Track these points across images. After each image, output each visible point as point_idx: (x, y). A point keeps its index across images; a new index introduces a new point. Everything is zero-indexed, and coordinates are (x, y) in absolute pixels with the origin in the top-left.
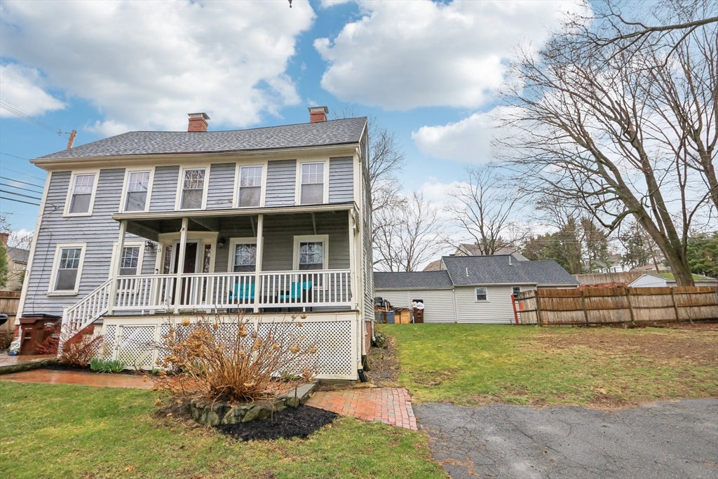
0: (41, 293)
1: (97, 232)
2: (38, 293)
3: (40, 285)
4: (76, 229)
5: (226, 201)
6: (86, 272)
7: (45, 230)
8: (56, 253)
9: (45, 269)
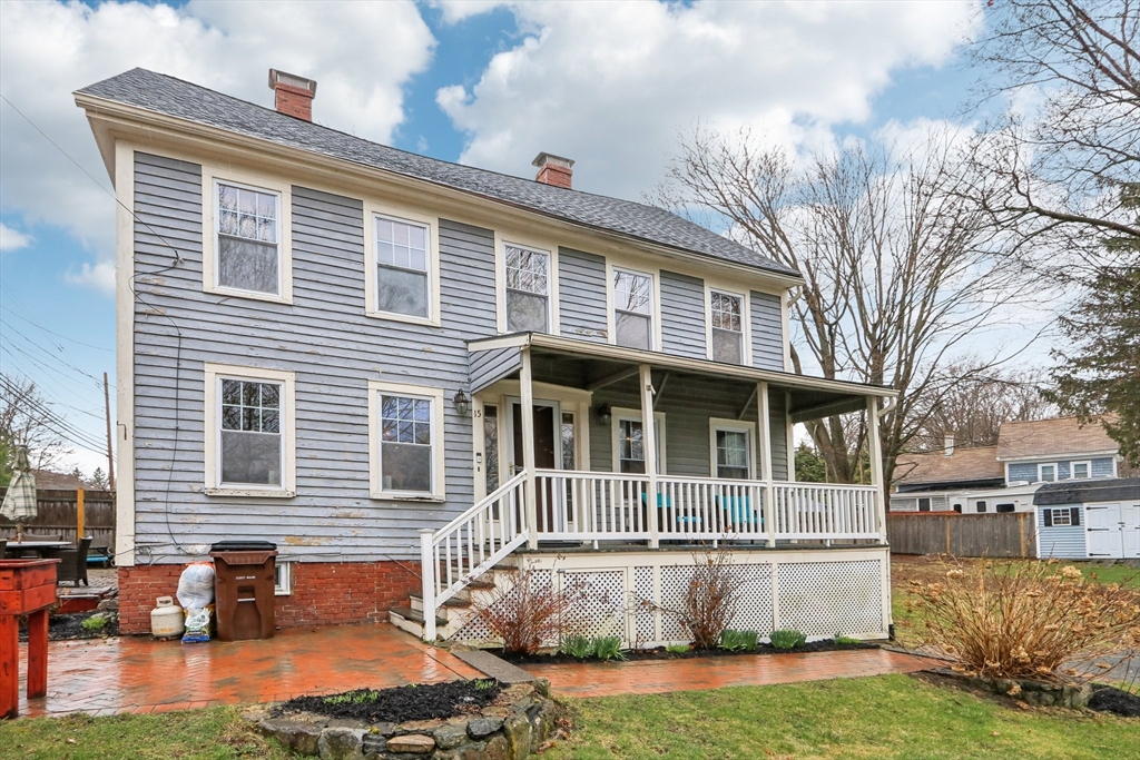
6: (306, 444)
8: (206, 388)
9: (183, 425)
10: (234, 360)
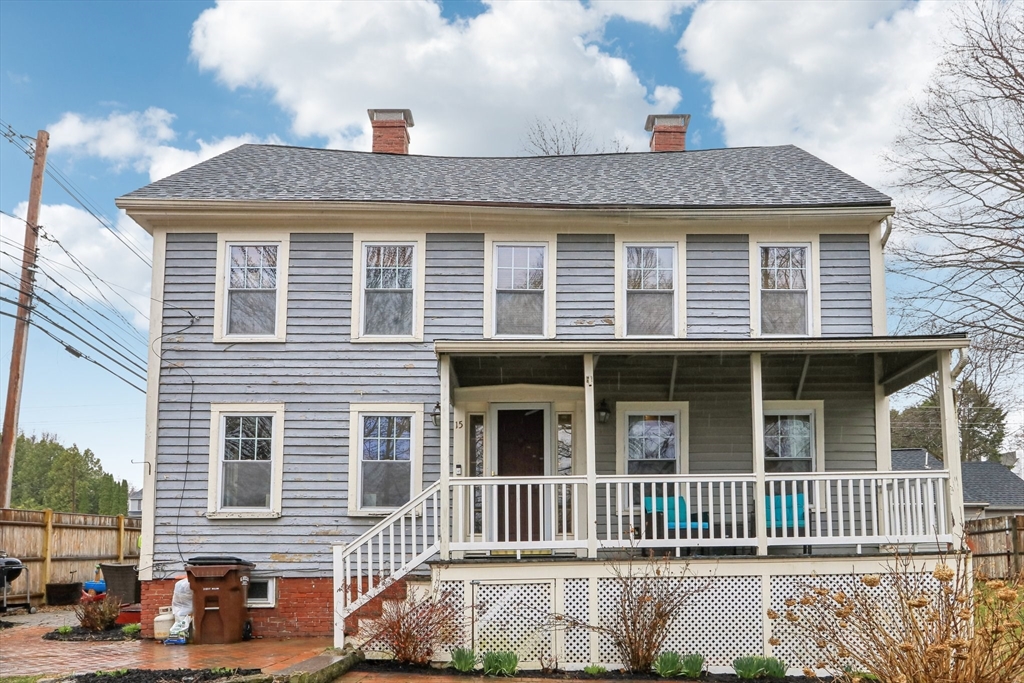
0: (192, 512)
1: (307, 381)
2: (183, 512)
3: (187, 494)
4: (254, 372)
5: (599, 321)
6: (292, 468)
7: (173, 372)
8: (213, 425)
9: (192, 459)
10: (235, 398)
